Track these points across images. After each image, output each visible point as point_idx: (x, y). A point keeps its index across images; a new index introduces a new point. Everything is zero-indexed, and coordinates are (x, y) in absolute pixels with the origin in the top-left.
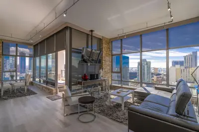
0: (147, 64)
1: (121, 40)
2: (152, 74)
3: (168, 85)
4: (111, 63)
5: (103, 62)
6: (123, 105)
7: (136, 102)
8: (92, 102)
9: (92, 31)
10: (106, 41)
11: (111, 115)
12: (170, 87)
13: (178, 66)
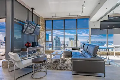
0: (58, 39)
1: (52, 21)
2: (61, 44)
3: (77, 47)
4: (45, 36)
5: (40, 34)
6: (61, 60)
7: (65, 58)
8: (45, 61)
9: (33, 9)
10: (42, 19)
11: (56, 67)
12: (78, 48)
13: (72, 40)
